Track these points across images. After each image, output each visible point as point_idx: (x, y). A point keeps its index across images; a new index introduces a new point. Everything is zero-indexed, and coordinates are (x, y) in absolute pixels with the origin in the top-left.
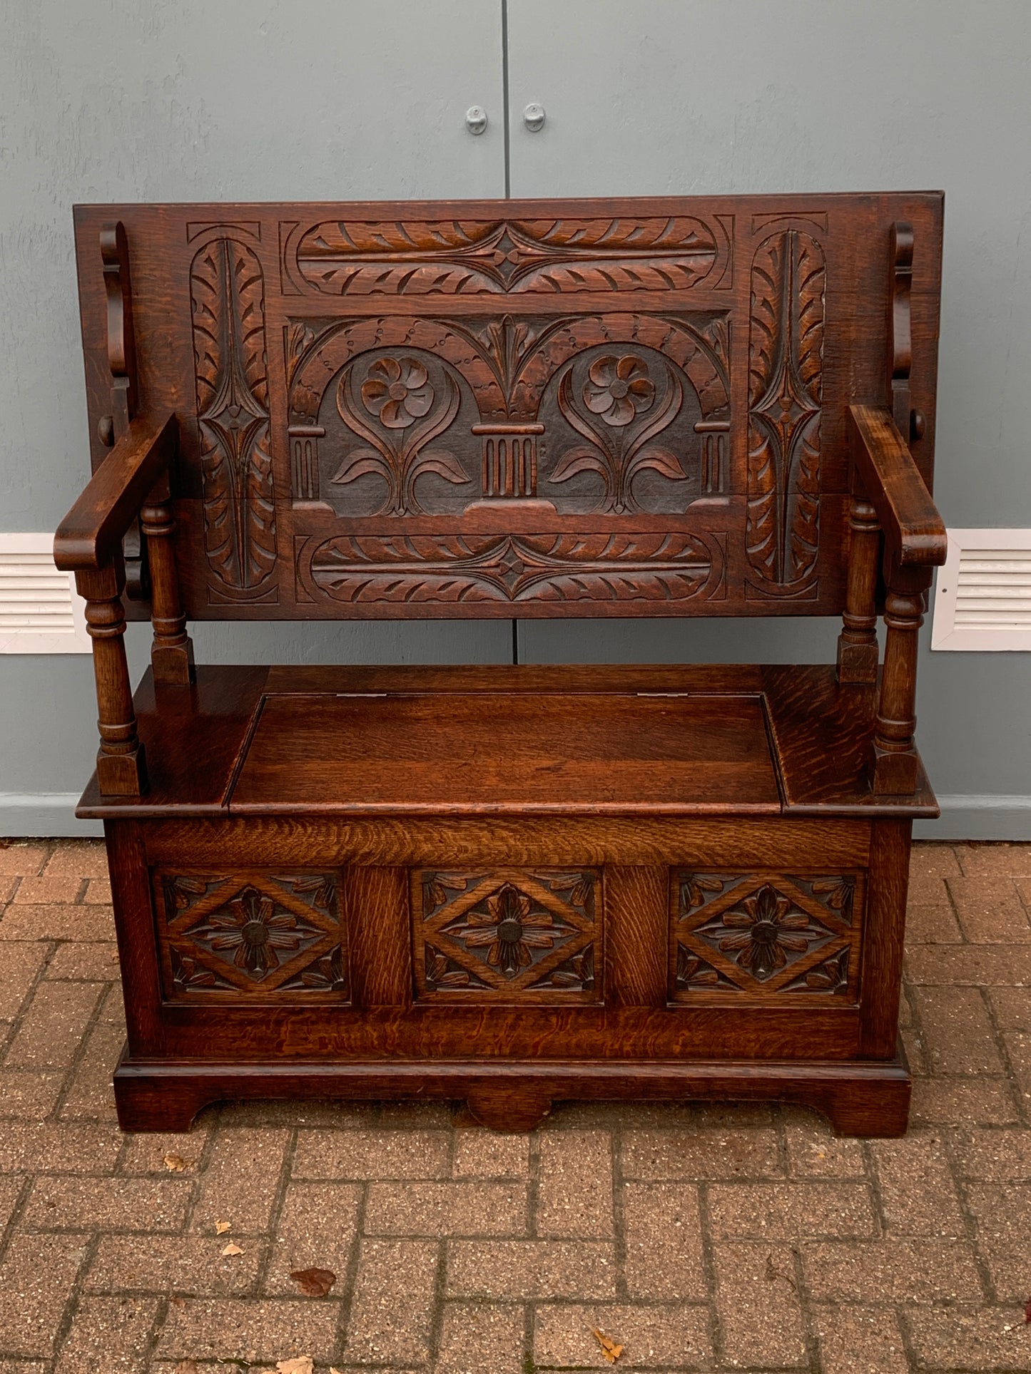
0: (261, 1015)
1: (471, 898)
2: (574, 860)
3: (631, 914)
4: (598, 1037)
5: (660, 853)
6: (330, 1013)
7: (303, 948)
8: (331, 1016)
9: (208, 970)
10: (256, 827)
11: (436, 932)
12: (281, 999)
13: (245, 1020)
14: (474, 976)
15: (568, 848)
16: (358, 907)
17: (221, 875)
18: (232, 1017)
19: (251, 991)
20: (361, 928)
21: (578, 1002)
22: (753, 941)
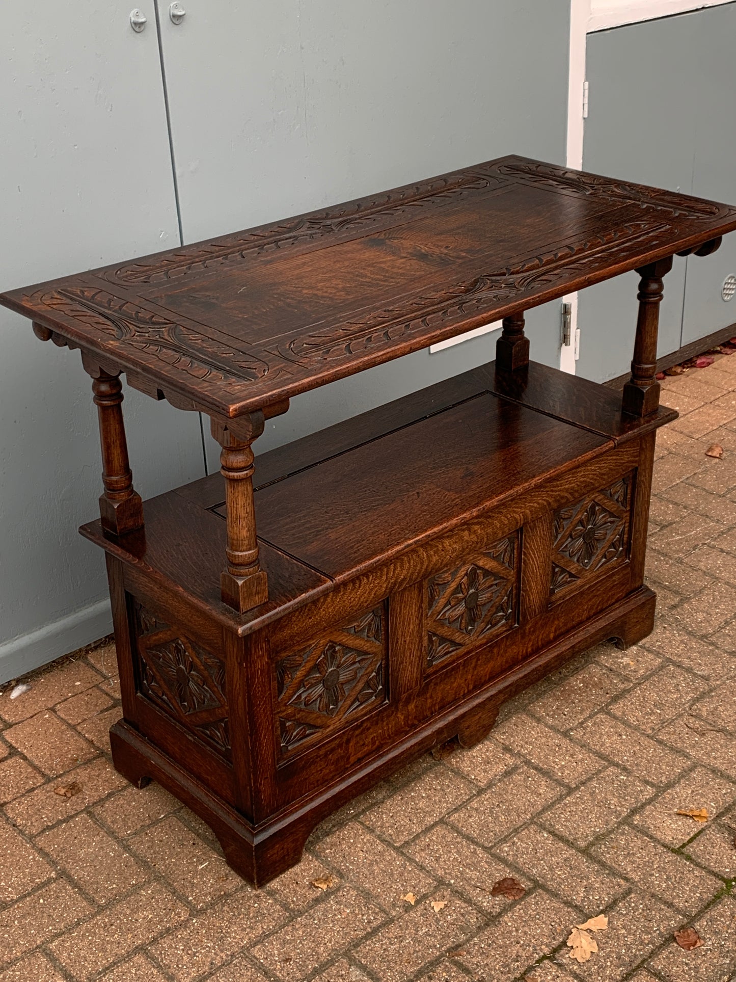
0: (337, 742)
1: (453, 585)
2: (509, 530)
3: (534, 554)
4: (516, 650)
5: (549, 504)
6: (378, 715)
7: (359, 675)
8: (377, 718)
9: (303, 724)
10: (340, 592)
11: (434, 621)
12: (347, 722)
13: (328, 751)
14: (453, 643)
15: (506, 522)
16: (396, 624)
17: (313, 643)
18: (321, 753)
19: (329, 726)
20: (398, 639)
21: (505, 631)
22: (585, 542)
